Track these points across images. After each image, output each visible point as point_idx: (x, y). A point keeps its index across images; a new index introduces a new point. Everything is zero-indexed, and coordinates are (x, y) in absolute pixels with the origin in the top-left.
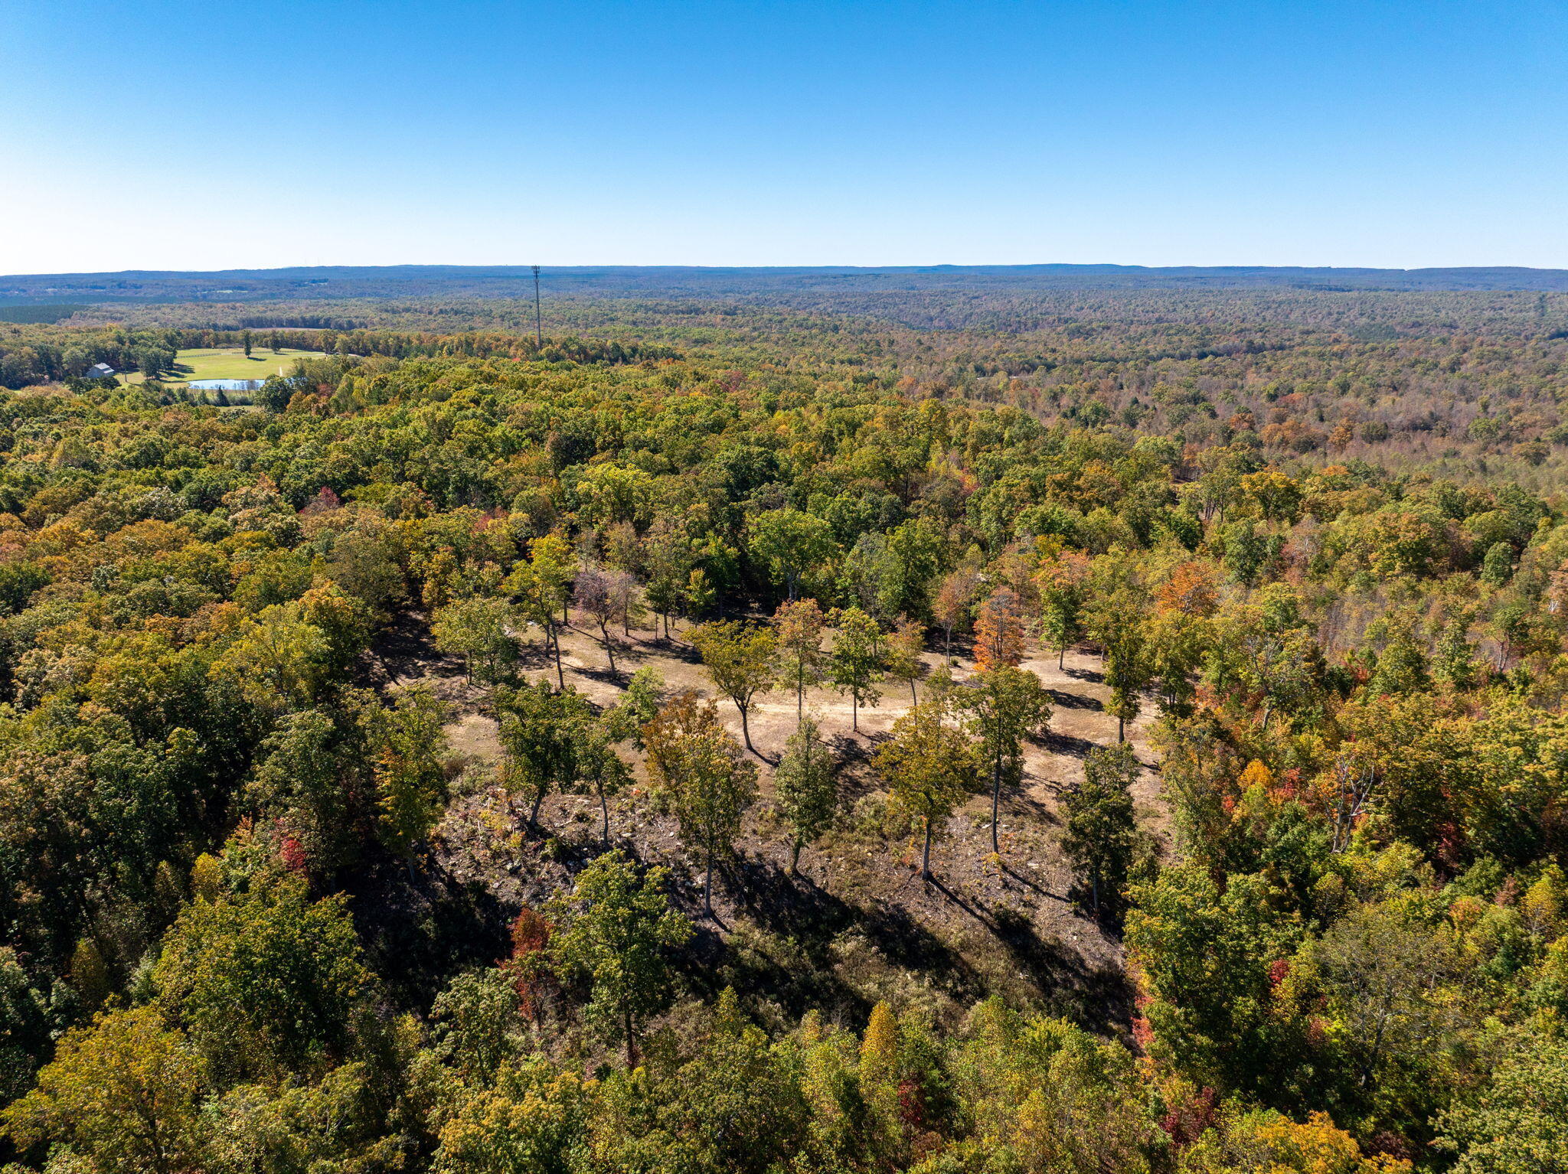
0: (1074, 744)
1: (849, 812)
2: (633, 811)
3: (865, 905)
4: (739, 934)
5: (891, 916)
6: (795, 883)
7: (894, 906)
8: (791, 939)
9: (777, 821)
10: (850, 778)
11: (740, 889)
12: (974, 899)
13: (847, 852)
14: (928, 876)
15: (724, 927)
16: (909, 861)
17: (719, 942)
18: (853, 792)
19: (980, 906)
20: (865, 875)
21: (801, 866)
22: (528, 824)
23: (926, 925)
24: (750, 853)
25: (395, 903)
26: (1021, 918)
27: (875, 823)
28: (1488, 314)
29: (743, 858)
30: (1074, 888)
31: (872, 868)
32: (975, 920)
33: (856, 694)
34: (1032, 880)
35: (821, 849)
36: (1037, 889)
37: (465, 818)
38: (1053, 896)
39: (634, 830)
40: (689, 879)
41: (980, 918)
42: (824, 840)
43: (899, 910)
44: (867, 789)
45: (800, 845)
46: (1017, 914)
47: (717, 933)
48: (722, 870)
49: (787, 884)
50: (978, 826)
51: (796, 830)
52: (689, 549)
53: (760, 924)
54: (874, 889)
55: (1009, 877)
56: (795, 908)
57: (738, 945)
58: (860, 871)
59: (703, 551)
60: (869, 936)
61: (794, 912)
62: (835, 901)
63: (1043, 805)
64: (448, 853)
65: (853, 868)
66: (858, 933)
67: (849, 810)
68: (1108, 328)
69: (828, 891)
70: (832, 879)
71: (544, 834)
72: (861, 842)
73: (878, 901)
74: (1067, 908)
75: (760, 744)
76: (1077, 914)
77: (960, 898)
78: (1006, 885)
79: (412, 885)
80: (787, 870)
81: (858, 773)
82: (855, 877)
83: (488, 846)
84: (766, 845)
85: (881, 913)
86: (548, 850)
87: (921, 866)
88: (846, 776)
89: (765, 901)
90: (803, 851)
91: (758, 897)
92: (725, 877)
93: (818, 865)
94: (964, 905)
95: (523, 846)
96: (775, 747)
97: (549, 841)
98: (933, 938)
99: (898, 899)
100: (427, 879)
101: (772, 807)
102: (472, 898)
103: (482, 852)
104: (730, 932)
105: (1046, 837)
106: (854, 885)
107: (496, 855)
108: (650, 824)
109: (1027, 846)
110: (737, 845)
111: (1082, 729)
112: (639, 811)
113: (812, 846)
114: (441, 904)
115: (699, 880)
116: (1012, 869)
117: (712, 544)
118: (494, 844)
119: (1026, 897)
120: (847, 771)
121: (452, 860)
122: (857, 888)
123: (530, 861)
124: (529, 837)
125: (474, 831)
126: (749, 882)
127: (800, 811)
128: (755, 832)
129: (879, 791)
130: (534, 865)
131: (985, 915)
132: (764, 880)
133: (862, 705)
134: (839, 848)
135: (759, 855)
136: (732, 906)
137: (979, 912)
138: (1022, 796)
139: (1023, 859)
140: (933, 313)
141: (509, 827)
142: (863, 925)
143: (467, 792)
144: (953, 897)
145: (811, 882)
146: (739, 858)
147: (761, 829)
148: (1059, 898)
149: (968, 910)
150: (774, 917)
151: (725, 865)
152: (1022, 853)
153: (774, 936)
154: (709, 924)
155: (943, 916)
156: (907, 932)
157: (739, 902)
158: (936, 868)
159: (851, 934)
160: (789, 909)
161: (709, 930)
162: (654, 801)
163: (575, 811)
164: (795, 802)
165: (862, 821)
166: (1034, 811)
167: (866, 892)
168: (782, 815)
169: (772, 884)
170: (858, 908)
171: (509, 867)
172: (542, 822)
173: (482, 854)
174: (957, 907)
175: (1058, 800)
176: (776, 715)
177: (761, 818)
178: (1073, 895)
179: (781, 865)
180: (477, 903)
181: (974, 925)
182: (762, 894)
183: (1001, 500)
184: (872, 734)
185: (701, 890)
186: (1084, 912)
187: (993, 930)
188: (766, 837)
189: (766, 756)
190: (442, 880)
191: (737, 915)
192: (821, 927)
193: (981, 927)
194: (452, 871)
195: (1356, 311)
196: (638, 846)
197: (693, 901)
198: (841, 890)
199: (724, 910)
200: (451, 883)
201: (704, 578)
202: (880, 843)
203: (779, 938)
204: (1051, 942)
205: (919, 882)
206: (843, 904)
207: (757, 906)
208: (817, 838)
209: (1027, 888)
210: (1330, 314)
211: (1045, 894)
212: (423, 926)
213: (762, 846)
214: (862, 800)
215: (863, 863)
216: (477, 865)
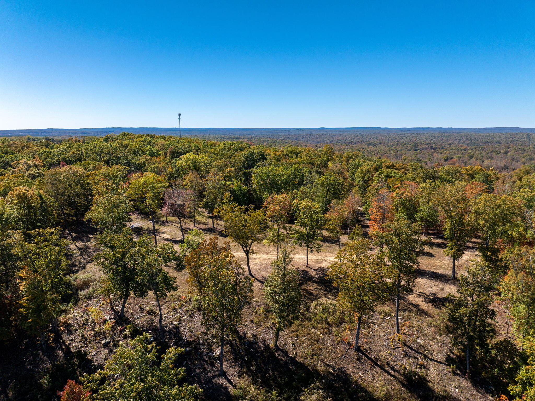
0: (426, 273)
1: (308, 310)
2: (181, 309)
3: (321, 368)
4: (241, 389)
5: (337, 375)
6: (277, 354)
7: (339, 369)
8: (274, 392)
9: (265, 315)
10: (306, 290)
11: (242, 357)
12: (388, 364)
13: (308, 334)
14: (358, 349)
15: (231, 383)
16: (346, 340)
17: (228, 393)
18: (309, 298)
19: (392, 368)
20: (319, 348)
21: (280, 343)
22: (119, 316)
23: (360, 382)
24: (249, 335)
25: (30, 364)
26: (420, 376)
27: (324, 316)
28: (511, 139)
29: (245, 337)
30: (449, 356)
31: (323, 344)
32: (391, 378)
33: (308, 246)
34: (422, 350)
35: (292, 332)
36: (426, 357)
37: (84, 312)
38: (436, 361)
39: (180, 320)
40: (211, 351)
41: (393, 376)
42: (294, 327)
43: (342, 372)
44: (317, 297)
45: (279, 330)
46: (417, 374)
47: (227, 388)
48: (231, 345)
49: (272, 355)
50: (384, 318)
51: (277, 320)
52: (225, 185)
53: (254, 382)
54: (325, 357)
55: (407, 349)
56: (277, 371)
57: (240, 396)
58: (317, 346)
59: (231, 186)
60: (325, 390)
61: (276, 373)
62: (302, 366)
63: (418, 305)
64: (70, 333)
65: (312, 344)
66: (318, 388)
67: (308, 308)
68: (381, 143)
69: (297, 359)
70: (299, 352)
71: (128, 322)
72: (316, 328)
73: (329, 366)
74: (447, 369)
75: (256, 273)
76: (455, 373)
77: (379, 363)
78: (406, 355)
79: (44, 353)
80: (272, 345)
81: (310, 288)
82: (313, 350)
83: (93, 329)
84: (259, 329)
85: (331, 373)
86: (127, 332)
87: (353, 342)
88: (304, 289)
89: (257, 365)
90: (281, 333)
91: (254, 363)
92: (234, 350)
93: (290, 342)
94: (382, 368)
95: (113, 328)
96: (264, 274)
97: (128, 326)
98: (366, 391)
99: (341, 364)
100: (54, 349)
101: (263, 307)
102: (76, 361)
103: (89, 333)
104: (235, 386)
105: (424, 324)
106: (313, 355)
107: (97, 334)
108: (191, 316)
109: (415, 329)
110: (241, 330)
111: (427, 266)
112: (185, 309)
113: (287, 331)
114: (58, 365)
115: (217, 352)
116: (408, 344)
117: (236, 184)
118: (97, 328)
119: (420, 362)
120: (305, 287)
121: (72, 337)
122: (315, 357)
123: (116, 339)
124: (117, 323)
125: (87, 320)
126: (248, 353)
127: (279, 309)
128: (252, 321)
129: (323, 297)
130: (118, 341)
131: (396, 374)
132: (258, 352)
133: (312, 252)
134: (303, 331)
135: (254, 336)
136: (237, 369)
137: (392, 373)
138: (405, 301)
139: (414, 337)
140: (319, 140)
141: (108, 317)
142: (320, 382)
143: (89, 297)
144: (375, 363)
145: (286, 353)
146: (242, 338)
147: (256, 319)
148: (440, 363)
149: (385, 371)
150: (263, 377)
151: (233, 342)
152: (413, 334)
153: (263, 390)
154: (222, 381)
155: (370, 375)
156: (349, 387)
157: (241, 366)
158: (363, 344)
159: (314, 389)
160: (273, 371)
161: (222, 385)
162: (194, 303)
163: (148, 309)
164: (276, 302)
165: (316, 315)
166: (414, 309)
167: (321, 360)
168: (268, 311)
169: (262, 354)
170: (316, 371)
171: (103, 342)
172: (128, 315)
173: (89, 334)
174: (378, 369)
175: (426, 302)
176: (265, 259)
177: (256, 313)
178: (449, 361)
179: (267, 342)
180: (79, 365)
181: (390, 382)
182: (256, 361)
183: (364, 172)
184: (316, 268)
185: (218, 358)
186: (459, 372)
187: (403, 385)
188: (259, 325)
189: (260, 279)
190: (62, 350)
191: (240, 375)
192: (294, 384)
193: (395, 383)
194: (70, 344)
195: (464, 139)
196: (182, 329)
197: (213, 365)
198: (305, 358)
199: (232, 371)
200: (67, 351)
201: (231, 196)
202: (327, 328)
203: (267, 392)
204: (442, 393)
205: (353, 353)
206: (307, 367)
207: (253, 369)
208: (290, 326)
209: (420, 357)
210: (456, 139)
211: (431, 360)
212: (42, 381)
213: (257, 330)
214: (315, 302)
215: (318, 341)
216: (85, 341)
